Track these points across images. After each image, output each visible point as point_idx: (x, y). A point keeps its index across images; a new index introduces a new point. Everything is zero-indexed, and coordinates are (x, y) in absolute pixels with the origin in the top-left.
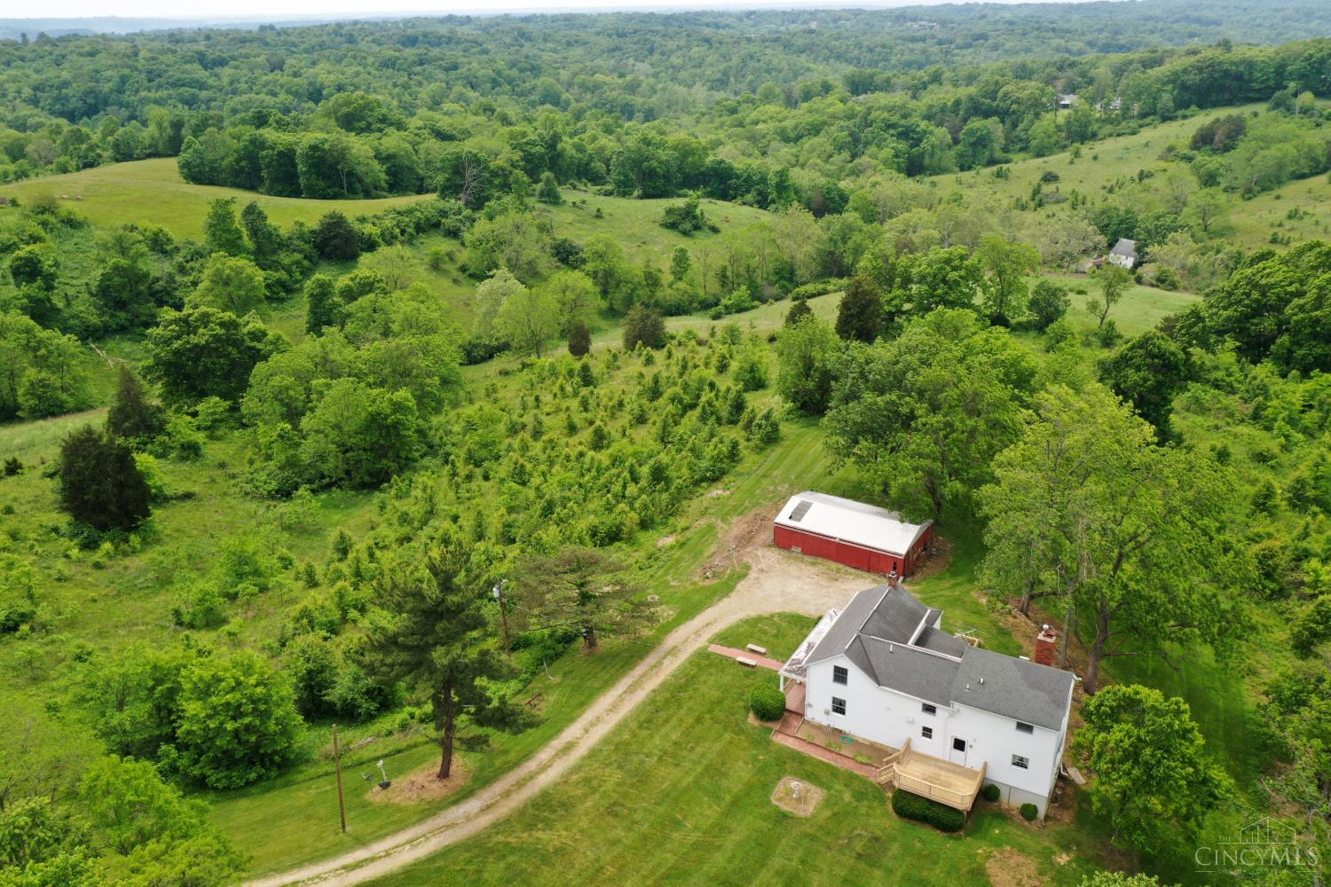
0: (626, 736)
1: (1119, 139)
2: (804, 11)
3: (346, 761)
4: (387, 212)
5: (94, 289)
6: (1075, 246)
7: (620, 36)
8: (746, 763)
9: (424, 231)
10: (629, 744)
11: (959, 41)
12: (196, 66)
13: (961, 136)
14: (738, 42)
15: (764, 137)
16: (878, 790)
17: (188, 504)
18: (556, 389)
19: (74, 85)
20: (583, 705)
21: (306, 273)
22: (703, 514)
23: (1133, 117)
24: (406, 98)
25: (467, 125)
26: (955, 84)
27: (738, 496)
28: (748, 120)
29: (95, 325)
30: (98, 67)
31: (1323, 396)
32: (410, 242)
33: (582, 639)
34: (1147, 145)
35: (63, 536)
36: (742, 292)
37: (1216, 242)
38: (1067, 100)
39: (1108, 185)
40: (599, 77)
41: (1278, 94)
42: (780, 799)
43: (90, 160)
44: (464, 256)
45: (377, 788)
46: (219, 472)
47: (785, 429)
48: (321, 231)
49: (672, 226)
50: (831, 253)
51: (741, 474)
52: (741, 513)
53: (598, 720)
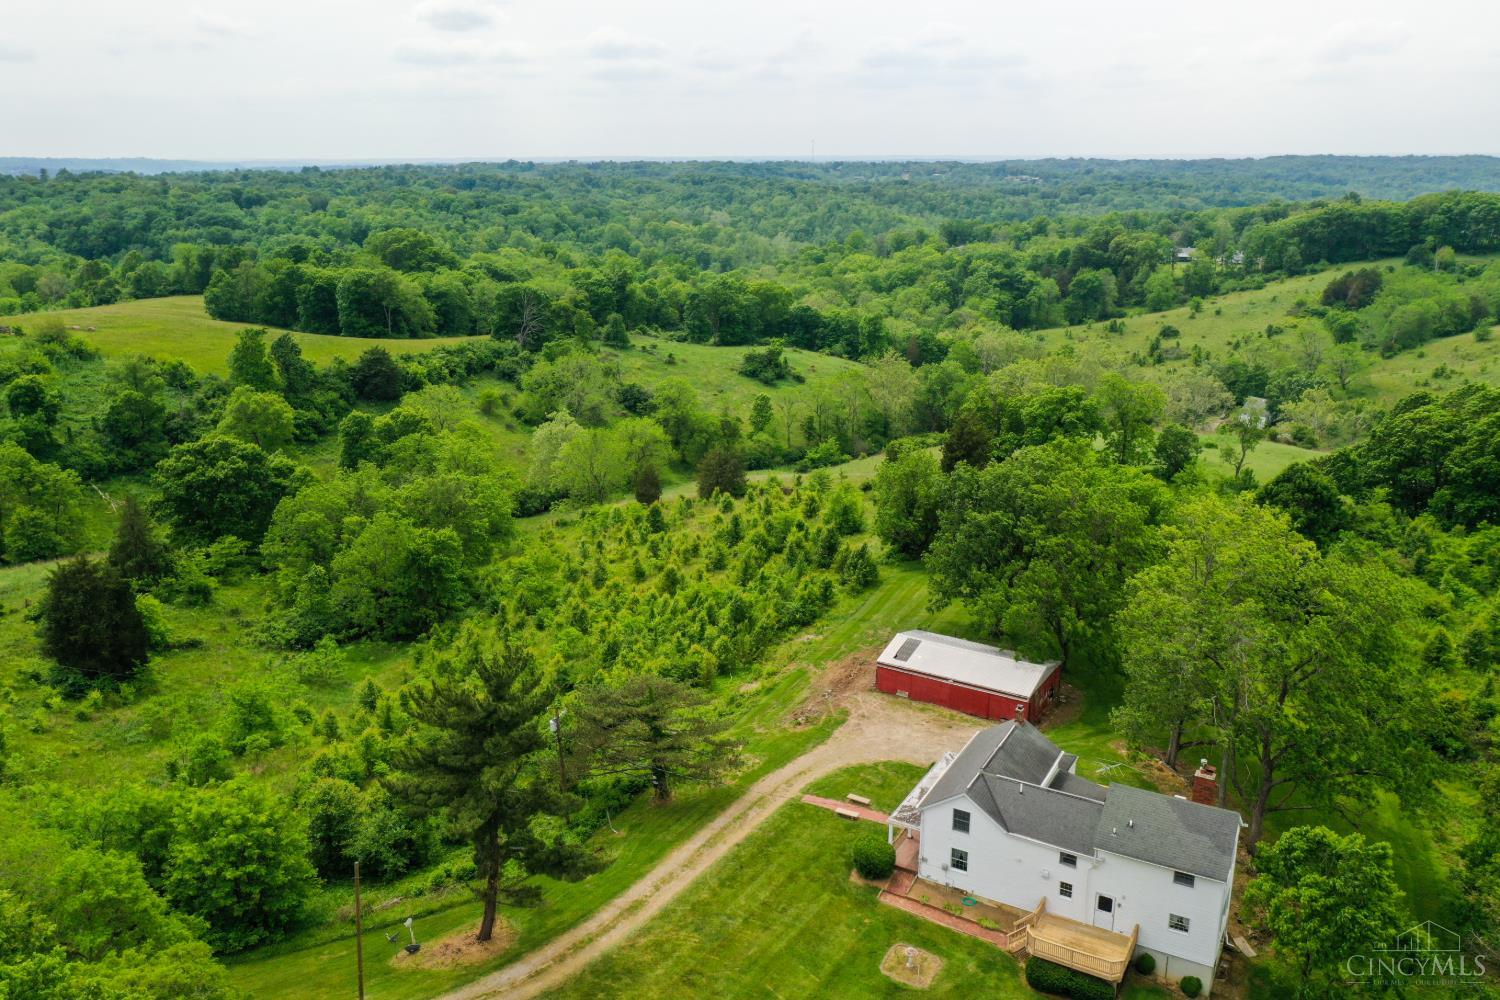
0: (705, 895)
1: (1243, 294)
2: (896, 163)
3: (368, 923)
4: (435, 352)
5: (100, 424)
6: (1201, 404)
7: (695, 183)
8: (849, 927)
9: (476, 373)
10: (709, 904)
11: (1064, 195)
12: (232, 204)
13: (1070, 287)
14: (824, 191)
15: (853, 287)
16: (1009, 960)
17: (192, 654)
18: (621, 534)
19: (95, 222)
20: (652, 860)
21: (341, 413)
22: (792, 659)
23: (1258, 271)
24: (460, 241)
25: (526, 267)
26: (1062, 235)
27: (832, 640)
28: (836, 269)
29: (98, 464)
30: (123, 203)
31: (1492, 549)
32: (460, 383)
33: (652, 790)
34: (1274, 299)
35: (44, 683)
36: (831, 444)
37: (1356, 402)
38: (1184, 253)
39: (1234, 341)
40: (672, 224)
41: (1414, 248)
42: (891, 969)
43: (107, 295)
44: (520, 400)
45: (404, 953)
46: (232, 620)
47: (884, 572)
48: (360, 369)
49: (752, 374)
50: (930, 407)
51: (836, 618)
52: (837, 658)
53: (671, 876)
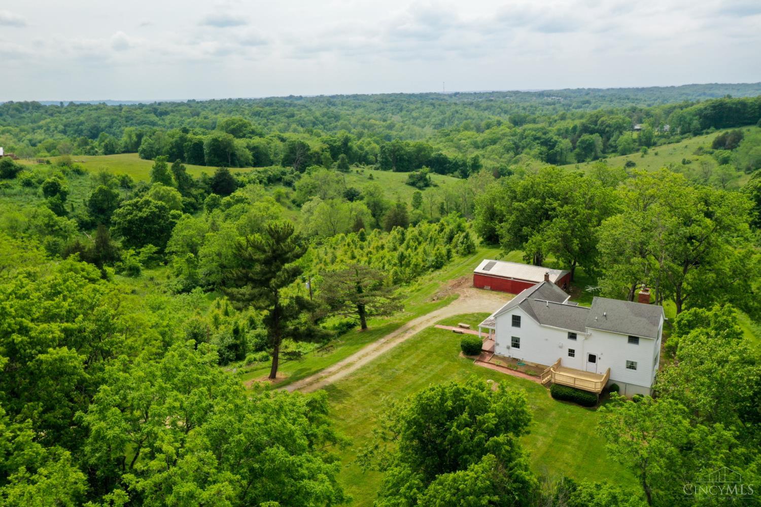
0: (384, 361)
1: (670, 145)
2: (486, 93)
4: (252, 173)
5: (87, 203)
7: (383, 103)
8: (459, 374)
9: (272, 182)
10: (386, 365)
11: (574, 104)
12: (152, 115)
13: (578, 144)
14: (449, 105)
15: (465, 146)
16: (541, 387)
20: (358, 348)
22: (431, 280)
23: (677, 134)
26: (573, 119)
27: (451, 272)
29: (86, 221)
30: (100, 115)
32: (265, 186)
34: (686, 147)
38: (638, 127)
40: (372, 121)
41: (760, 120)
43: (91, 152)
44: (294, 195)
46: (150, 282)
47: (479, 249)
48: (215, 178)
49: (413, 184)
51: (453, 265)
52: (454, 278)
53: (367, 354)
